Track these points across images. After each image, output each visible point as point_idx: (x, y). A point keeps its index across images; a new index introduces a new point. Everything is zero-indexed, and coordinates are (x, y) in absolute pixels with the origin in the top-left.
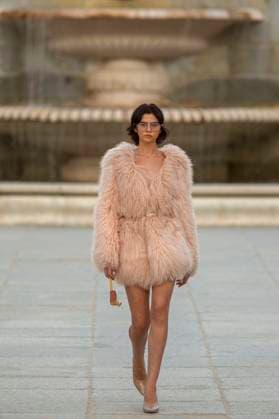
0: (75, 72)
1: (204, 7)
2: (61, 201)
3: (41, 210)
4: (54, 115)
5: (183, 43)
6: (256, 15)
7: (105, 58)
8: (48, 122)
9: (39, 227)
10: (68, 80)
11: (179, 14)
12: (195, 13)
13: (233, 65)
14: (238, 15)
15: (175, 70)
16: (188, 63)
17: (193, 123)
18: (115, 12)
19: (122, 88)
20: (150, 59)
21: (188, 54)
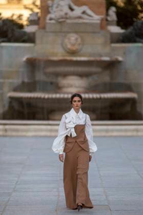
0: (54, 80)
1: (101, 56)
2: (49, 127)
3: (41, 130)
4: (47, 96)
5: (94, 69)
6: (120, 59)
7: (65, 75)
8: (44, 99)
9: (41, 137)
10: (52, 83)
11: (92, 59)
12: (98, 59)
13: (112, 77)
14: (114, 58)
15: (90, 79)
16: (95, 77)
17: (97, 99)
18: (69, 58)
19: (71, 86)
20: (81, 75)
21: (95, 73)
